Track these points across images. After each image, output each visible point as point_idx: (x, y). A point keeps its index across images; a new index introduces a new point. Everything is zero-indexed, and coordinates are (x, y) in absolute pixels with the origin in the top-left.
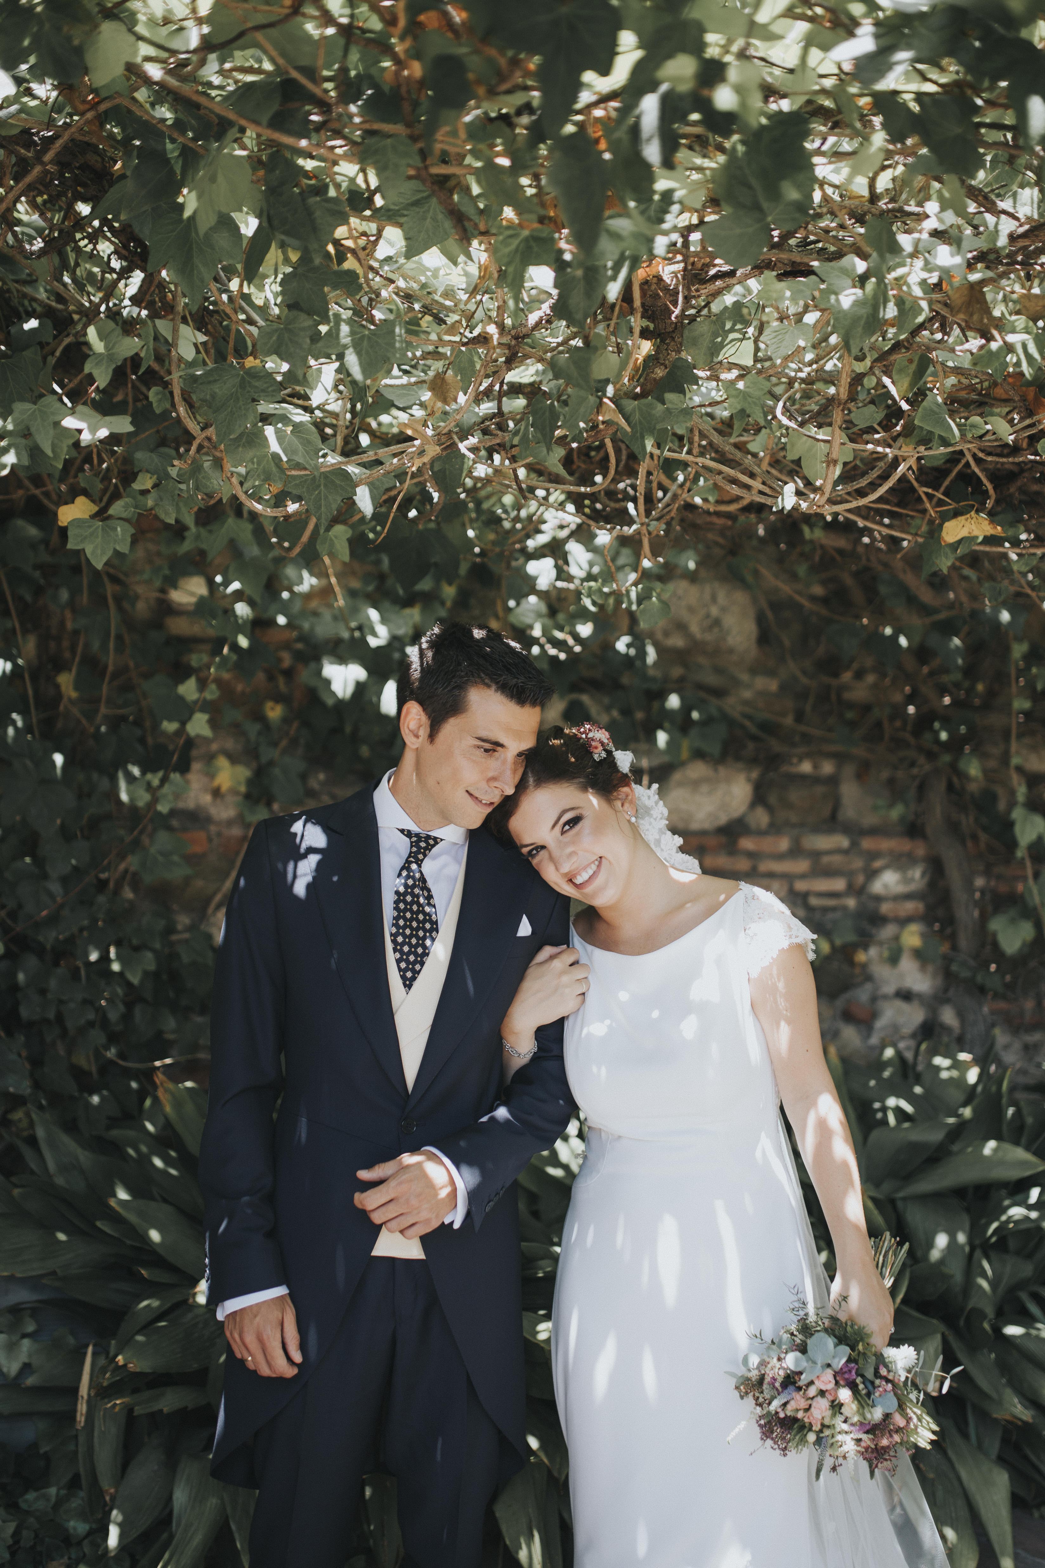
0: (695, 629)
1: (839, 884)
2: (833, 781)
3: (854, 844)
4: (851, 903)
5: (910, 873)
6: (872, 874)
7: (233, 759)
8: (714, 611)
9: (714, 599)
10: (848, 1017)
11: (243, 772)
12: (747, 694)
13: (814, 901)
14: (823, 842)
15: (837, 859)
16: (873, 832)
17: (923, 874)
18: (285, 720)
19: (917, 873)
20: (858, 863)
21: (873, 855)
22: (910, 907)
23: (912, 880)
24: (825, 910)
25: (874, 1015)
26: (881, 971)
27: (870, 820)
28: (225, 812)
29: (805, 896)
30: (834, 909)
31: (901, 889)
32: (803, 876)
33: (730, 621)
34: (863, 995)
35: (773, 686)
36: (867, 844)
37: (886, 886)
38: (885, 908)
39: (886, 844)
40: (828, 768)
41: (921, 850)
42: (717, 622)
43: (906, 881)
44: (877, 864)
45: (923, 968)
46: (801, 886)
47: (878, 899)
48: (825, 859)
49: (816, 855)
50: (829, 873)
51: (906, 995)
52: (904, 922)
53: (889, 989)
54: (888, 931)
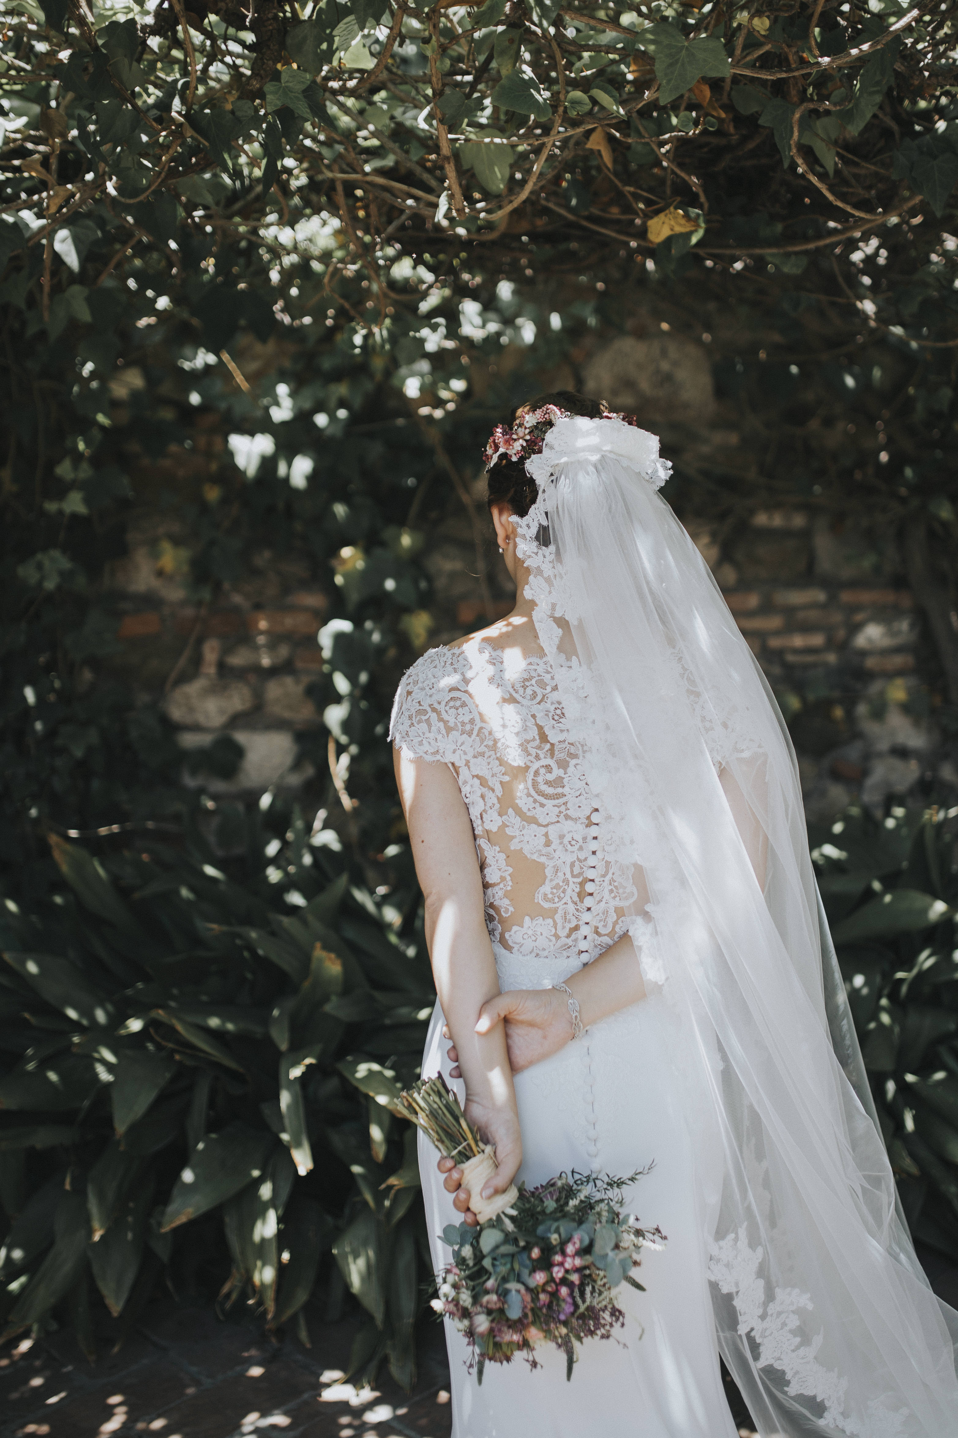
0: (645, 385)
1: (817, 640)
2: (806, 535)
3: (833, 598)
4: (832, 658)
5: (896, 625)
6: (855, 628)
7: (177, 542)
8: (665, 366)
9: (664, 353)
10: (836, 775)
11: (184, 554)
12: (705, 449)
13: (790, 658)
14: (797, 597)
15: (813, 615)
16: (854, 584)
17: (912, 626)
18: (225, 501)
19: (904, 625)
20: (837, 618)
21: (854, 609)
22: (898, 661)
23: (898, 633)
24: (806, 667)
25: (865, 772)
26: (870, 727)
27: (847, 573)
28: (175, 594)
29: (780, 653)
30: (814, 665)
31: (887, 642)
32: (777, 633)
33: (682, 375)
34: (853, 752)
35: (733, 439)
36: (846, 597)
37: (870, 640)
38: (870, 663)
39: (866, 597)
40: (799, 521)
41: (906, 601)
42: (668, 378)
43: (891, 633)
44: (859, 617)
45: (917, 723)
46: (775, 643)
47: (863, 653)
48: (801, 615)
49: (789, 611)
50: (806, 628)
51: (901, 753)
52: (890, 675)
53: (883, 746)
54: (875, 687)
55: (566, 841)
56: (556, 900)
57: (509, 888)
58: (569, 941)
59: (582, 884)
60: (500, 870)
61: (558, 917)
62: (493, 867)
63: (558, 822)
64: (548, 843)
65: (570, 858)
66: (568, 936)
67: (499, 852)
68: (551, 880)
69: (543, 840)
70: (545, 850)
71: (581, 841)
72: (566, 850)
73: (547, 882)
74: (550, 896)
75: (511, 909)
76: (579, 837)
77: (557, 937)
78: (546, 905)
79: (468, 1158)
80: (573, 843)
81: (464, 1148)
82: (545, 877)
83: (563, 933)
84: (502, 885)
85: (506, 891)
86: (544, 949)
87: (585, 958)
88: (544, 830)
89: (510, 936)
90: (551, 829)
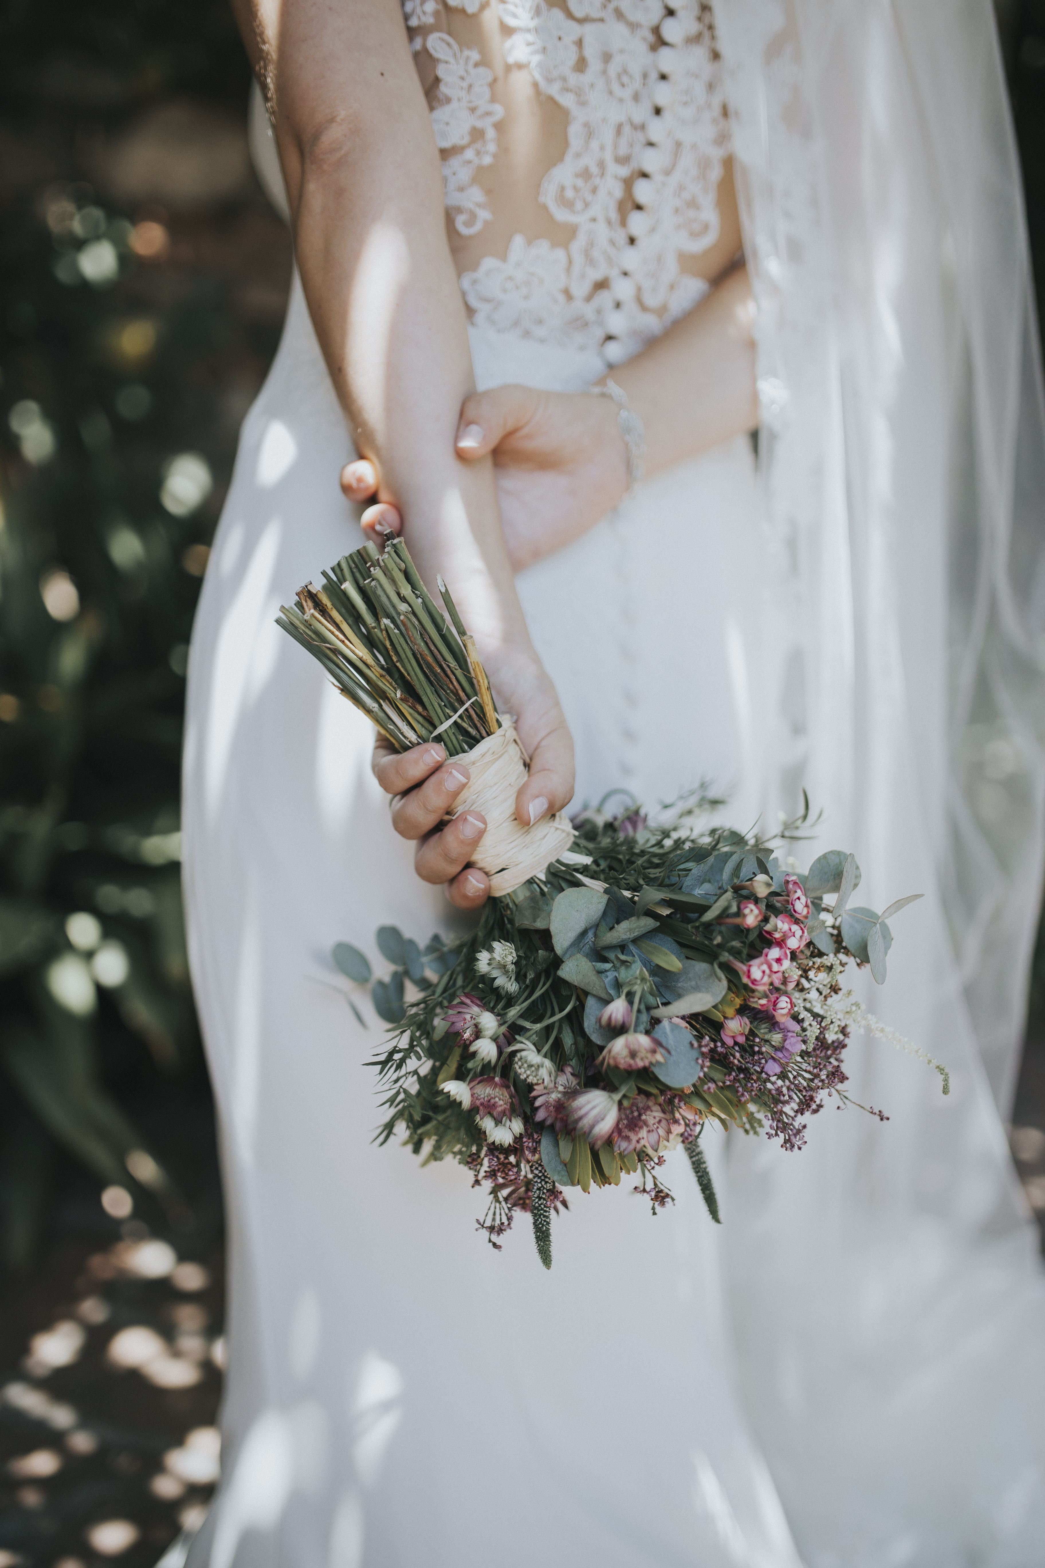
55: (613, 69)
56: (579, 205)
57: (487, 160)
58: (588, 311)
59: (628, 184)
60: (473, 110)
61: (578, 245)
62: (454, 105)
63: (602, 20)
64: (581, 65)
65: (616, 115)
66: (589, 299)
67: (476, 65)
68: (578, 155)
69: (572, 56)
70: (574, 79)
71: (638, 76)
72: (611, 93)
73: (568, 158)
74: (569, 194)
75: (484, 215)
76: (636, 70)
77: (568, 295)
78: (561, 215)
79: (473, 741)
80: (625, 79)
81: (460, 717)
82: (566, 143)
83: (580, 290)
84: (469, 154)
85: (480, 169)
86: (540, 322)
87: (614, 351)
88: (573, 30)
89: (475, 282)
90: (589, 30)
